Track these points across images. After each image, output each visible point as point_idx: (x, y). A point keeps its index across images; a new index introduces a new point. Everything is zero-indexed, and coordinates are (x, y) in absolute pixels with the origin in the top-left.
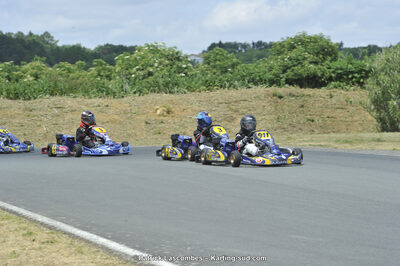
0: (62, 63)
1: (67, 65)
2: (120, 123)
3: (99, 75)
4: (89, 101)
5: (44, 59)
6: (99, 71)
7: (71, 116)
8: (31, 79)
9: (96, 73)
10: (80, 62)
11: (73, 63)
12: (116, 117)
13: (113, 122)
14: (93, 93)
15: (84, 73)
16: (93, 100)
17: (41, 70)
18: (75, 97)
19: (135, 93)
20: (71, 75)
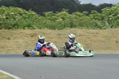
0: (76, 13)
1: (79, 13)
2: (104, 42)
3: (94, 18)
4: (89, 31)
5: (68, 10)
6: (94, 16)
7: (80, 38)
8: (61, 20)
9: (92, 17)
10: (85, 12)
11: (81, 12)
12: (102, 39)
13: (101, 41)
14: (91, 27)
15: (87, 17)
16: (91, 30)
17: (66, 15)
18: (82, 29)
19: (111, 27)
20: (80, 18)
